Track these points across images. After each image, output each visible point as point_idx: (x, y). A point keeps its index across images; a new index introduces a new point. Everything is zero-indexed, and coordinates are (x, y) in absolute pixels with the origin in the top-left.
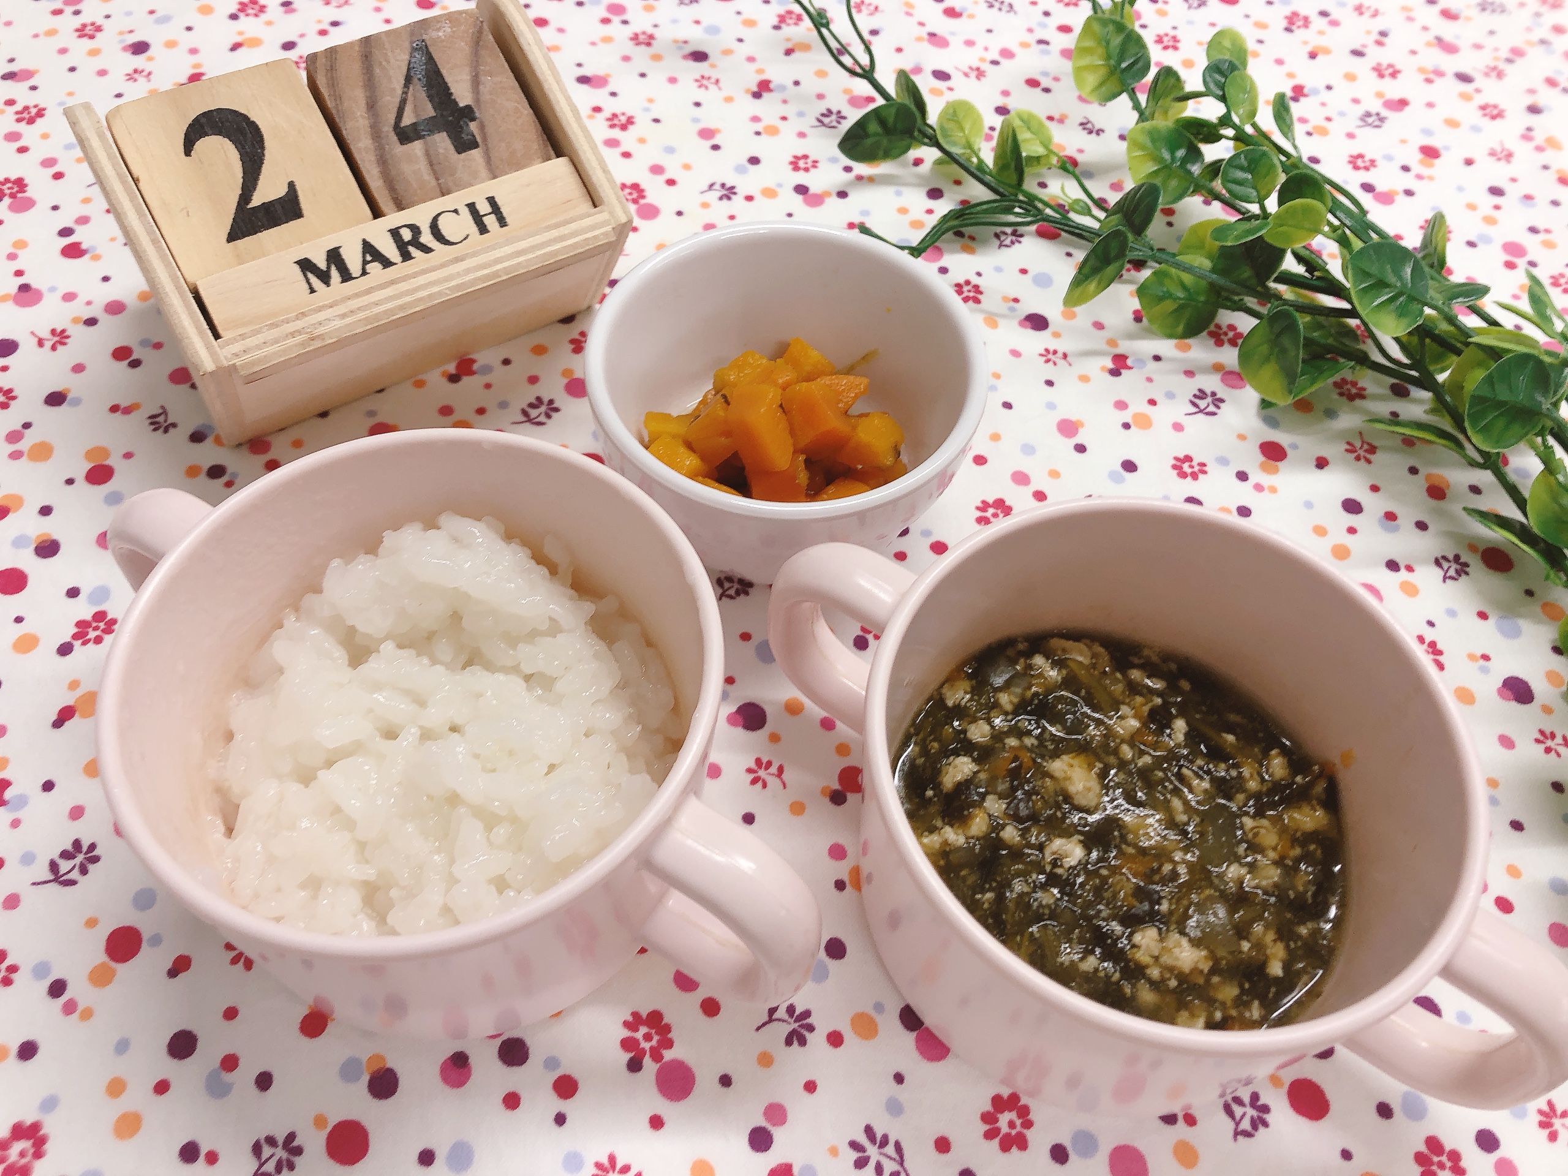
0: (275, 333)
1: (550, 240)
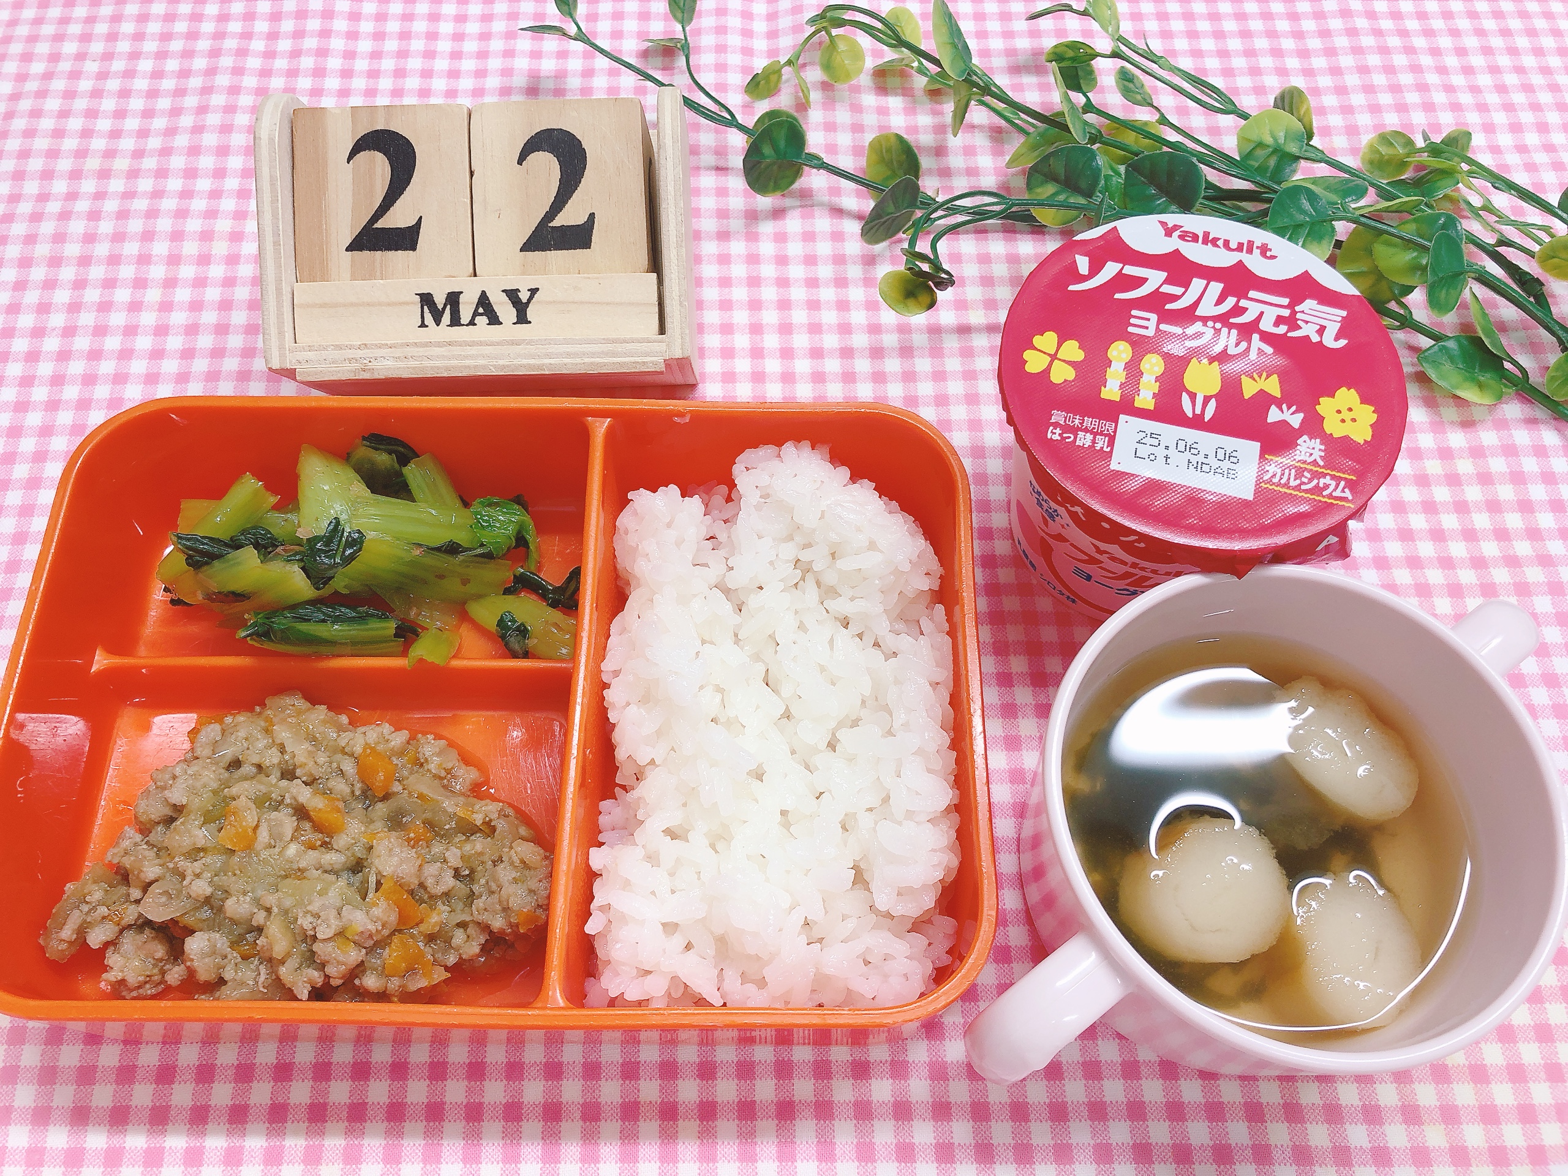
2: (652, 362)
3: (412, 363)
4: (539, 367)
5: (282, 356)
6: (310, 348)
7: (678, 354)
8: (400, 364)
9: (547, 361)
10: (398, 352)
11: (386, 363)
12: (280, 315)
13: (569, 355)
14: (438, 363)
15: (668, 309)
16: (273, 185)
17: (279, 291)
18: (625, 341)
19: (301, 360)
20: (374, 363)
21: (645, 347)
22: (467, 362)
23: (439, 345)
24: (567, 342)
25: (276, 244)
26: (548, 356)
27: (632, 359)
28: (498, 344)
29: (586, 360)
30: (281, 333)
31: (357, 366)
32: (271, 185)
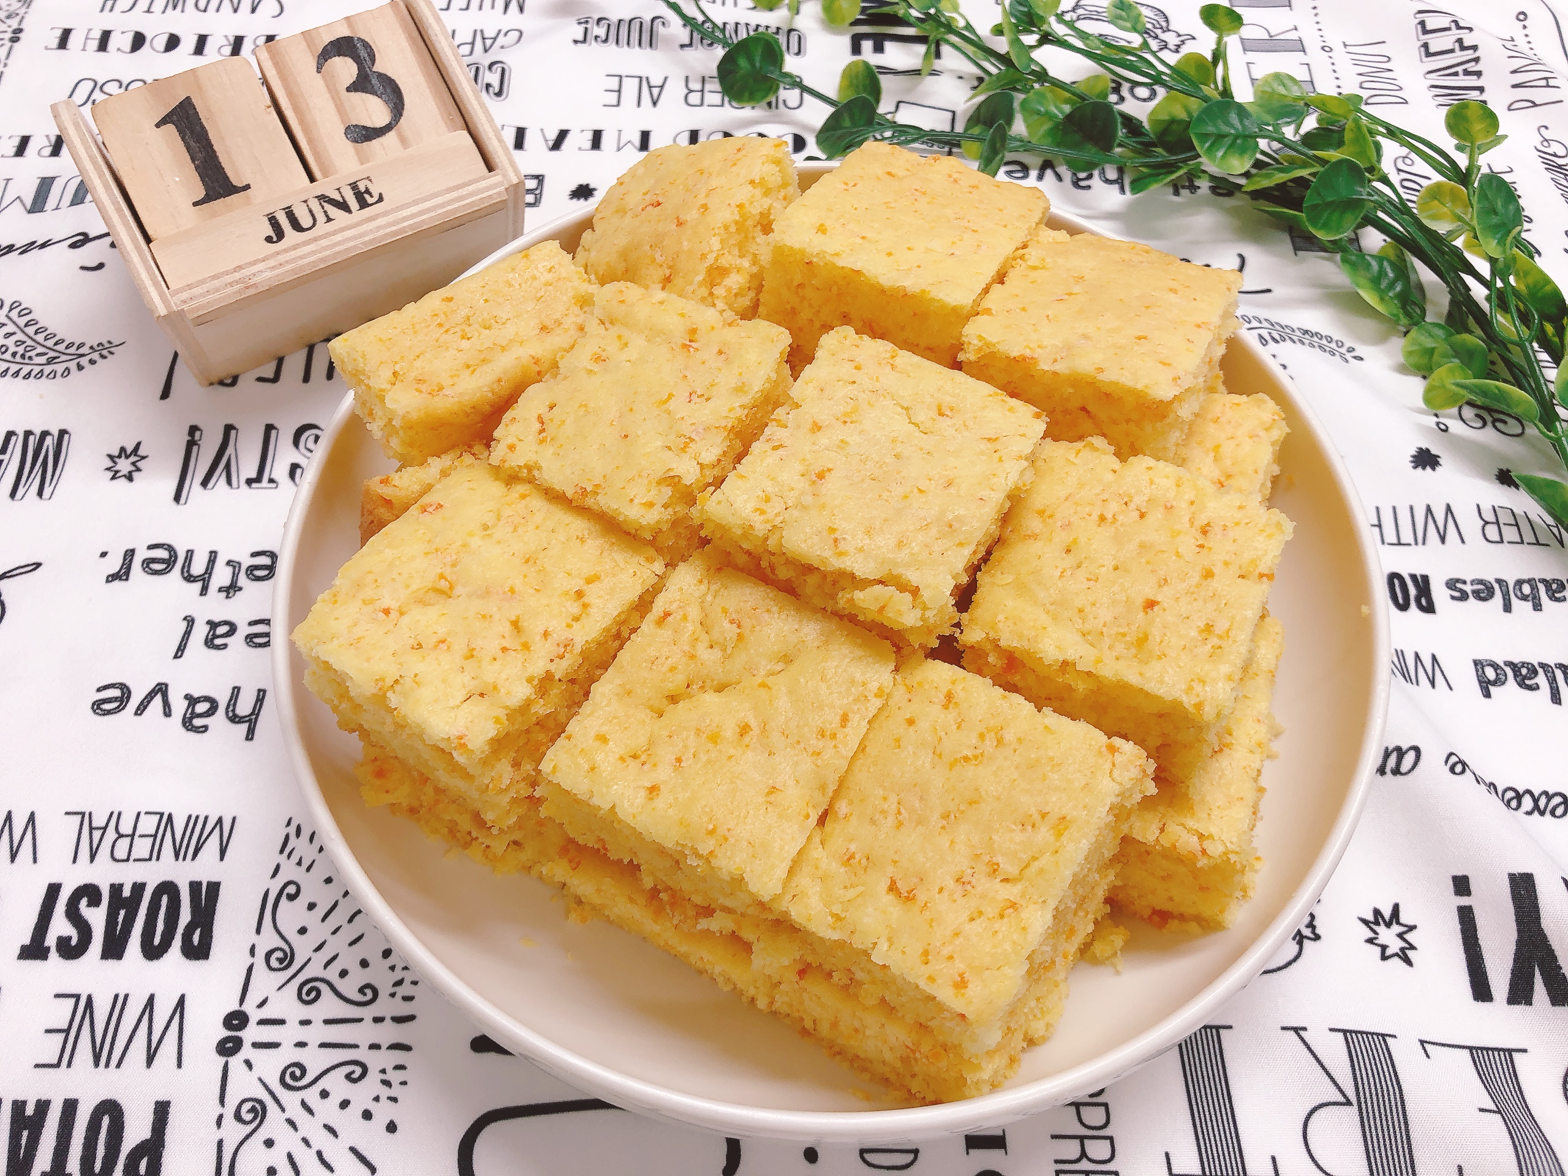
4: (402, 231)
5: (164, 303)
8: (276, 272)
9: (405, 224)
10: (272, 263)
13: (422, 212)
14: (312, 259)
19: (180, 302)
20: (253, 279)
21: (483, 184)
22: (338, 249)
26: (405, 219)
28: (354, 227)
31: (240, 286)
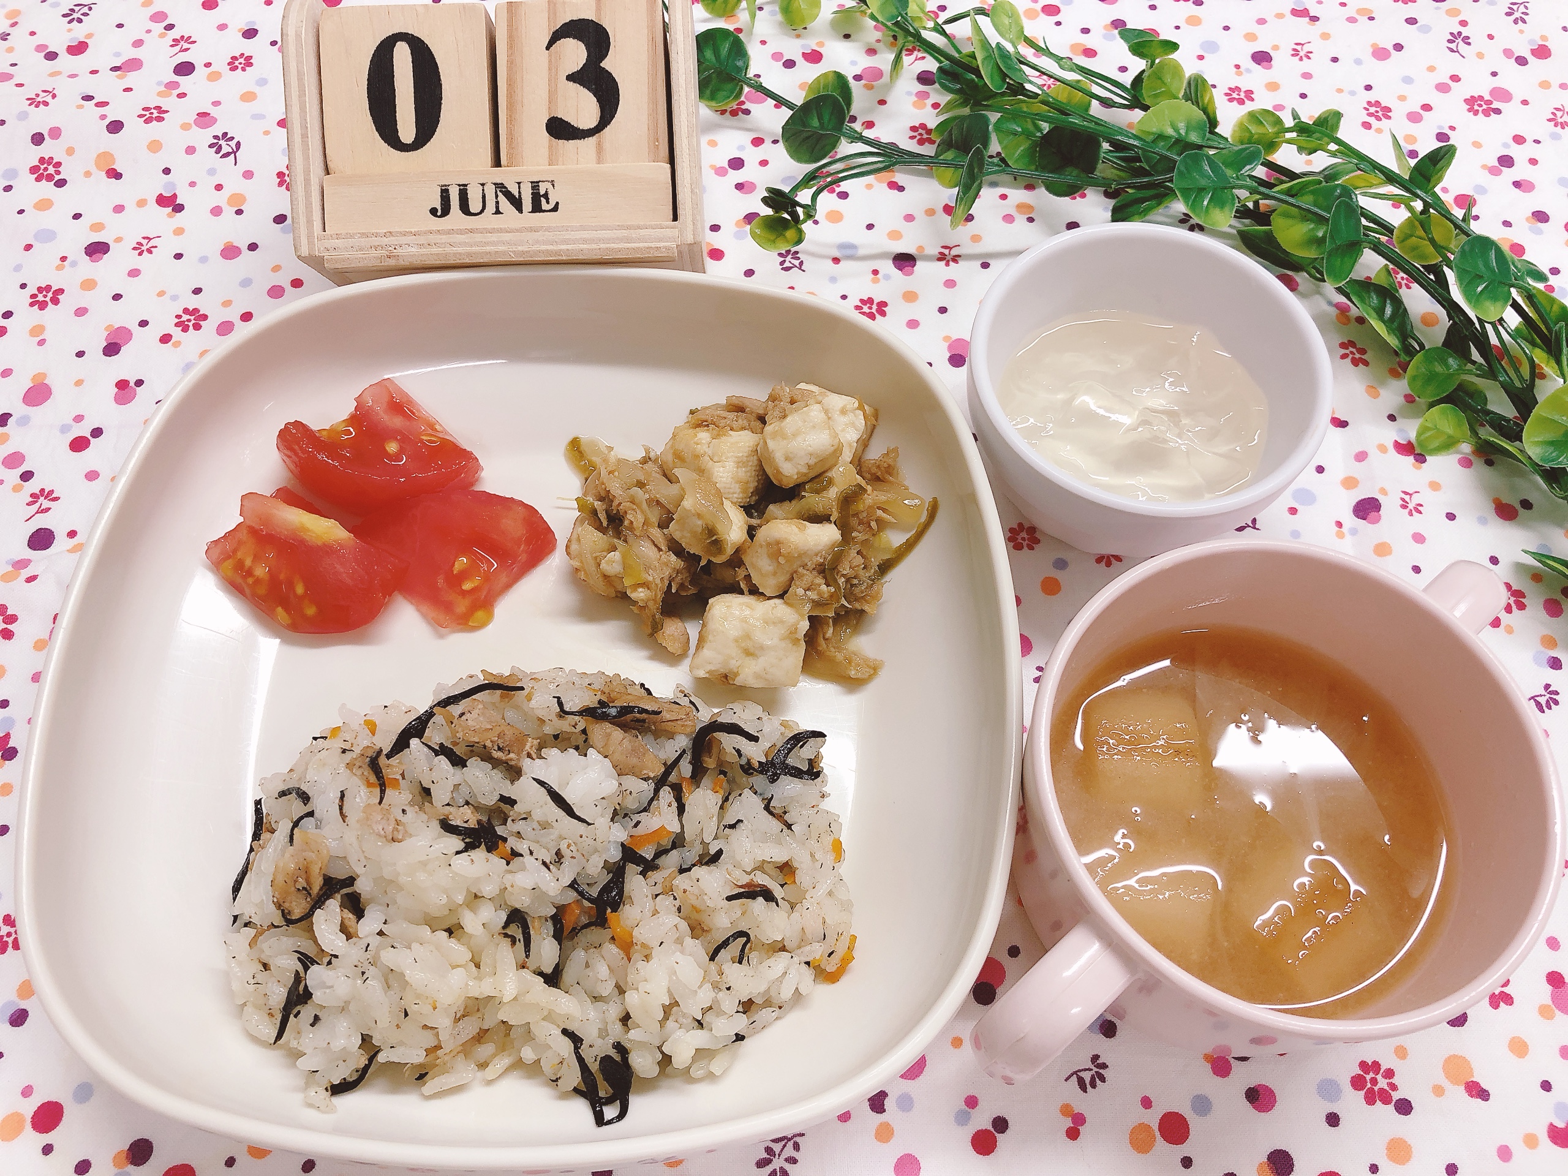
0: (363, 242)
1: (618, 238)
2: (665, 247)
3: (435, 250)
4: (558, 253)
5: (310, 243)
6: (338, 236)
7: (690, 239)
8: (424, 251)
9: (564, 247)
10: (422, 240)
11: (413, 249)
12: (308, 205)
13: (585, 241)
14: (460, 250)
15: (679, 197)
16: (300, 79)
17: (307, 182)
18: (639, 227)
19: (329, 248)
20: (399, 250)
21: (659, 232)
22: (488, 248)
23: (461, 232)
24: (583, 228)
25: (304, 136)
26: (566, 242)
27: (646, 245)
28: (517, 231)
29: (602, 246)
30: (310, 222)
31: (384, 253)
32: (298, 79)
